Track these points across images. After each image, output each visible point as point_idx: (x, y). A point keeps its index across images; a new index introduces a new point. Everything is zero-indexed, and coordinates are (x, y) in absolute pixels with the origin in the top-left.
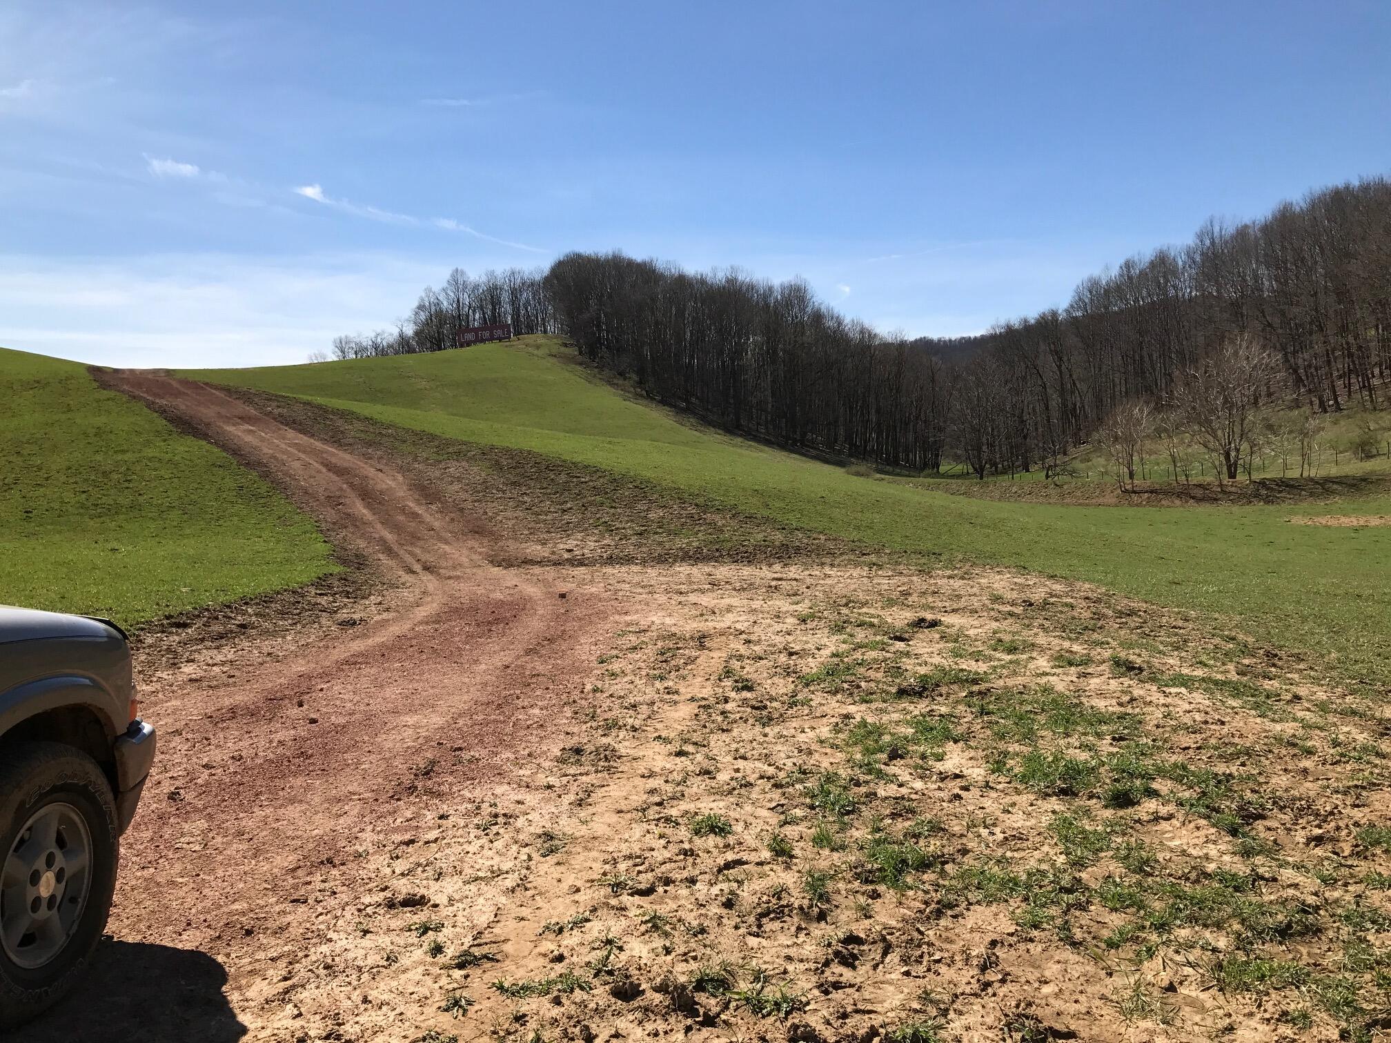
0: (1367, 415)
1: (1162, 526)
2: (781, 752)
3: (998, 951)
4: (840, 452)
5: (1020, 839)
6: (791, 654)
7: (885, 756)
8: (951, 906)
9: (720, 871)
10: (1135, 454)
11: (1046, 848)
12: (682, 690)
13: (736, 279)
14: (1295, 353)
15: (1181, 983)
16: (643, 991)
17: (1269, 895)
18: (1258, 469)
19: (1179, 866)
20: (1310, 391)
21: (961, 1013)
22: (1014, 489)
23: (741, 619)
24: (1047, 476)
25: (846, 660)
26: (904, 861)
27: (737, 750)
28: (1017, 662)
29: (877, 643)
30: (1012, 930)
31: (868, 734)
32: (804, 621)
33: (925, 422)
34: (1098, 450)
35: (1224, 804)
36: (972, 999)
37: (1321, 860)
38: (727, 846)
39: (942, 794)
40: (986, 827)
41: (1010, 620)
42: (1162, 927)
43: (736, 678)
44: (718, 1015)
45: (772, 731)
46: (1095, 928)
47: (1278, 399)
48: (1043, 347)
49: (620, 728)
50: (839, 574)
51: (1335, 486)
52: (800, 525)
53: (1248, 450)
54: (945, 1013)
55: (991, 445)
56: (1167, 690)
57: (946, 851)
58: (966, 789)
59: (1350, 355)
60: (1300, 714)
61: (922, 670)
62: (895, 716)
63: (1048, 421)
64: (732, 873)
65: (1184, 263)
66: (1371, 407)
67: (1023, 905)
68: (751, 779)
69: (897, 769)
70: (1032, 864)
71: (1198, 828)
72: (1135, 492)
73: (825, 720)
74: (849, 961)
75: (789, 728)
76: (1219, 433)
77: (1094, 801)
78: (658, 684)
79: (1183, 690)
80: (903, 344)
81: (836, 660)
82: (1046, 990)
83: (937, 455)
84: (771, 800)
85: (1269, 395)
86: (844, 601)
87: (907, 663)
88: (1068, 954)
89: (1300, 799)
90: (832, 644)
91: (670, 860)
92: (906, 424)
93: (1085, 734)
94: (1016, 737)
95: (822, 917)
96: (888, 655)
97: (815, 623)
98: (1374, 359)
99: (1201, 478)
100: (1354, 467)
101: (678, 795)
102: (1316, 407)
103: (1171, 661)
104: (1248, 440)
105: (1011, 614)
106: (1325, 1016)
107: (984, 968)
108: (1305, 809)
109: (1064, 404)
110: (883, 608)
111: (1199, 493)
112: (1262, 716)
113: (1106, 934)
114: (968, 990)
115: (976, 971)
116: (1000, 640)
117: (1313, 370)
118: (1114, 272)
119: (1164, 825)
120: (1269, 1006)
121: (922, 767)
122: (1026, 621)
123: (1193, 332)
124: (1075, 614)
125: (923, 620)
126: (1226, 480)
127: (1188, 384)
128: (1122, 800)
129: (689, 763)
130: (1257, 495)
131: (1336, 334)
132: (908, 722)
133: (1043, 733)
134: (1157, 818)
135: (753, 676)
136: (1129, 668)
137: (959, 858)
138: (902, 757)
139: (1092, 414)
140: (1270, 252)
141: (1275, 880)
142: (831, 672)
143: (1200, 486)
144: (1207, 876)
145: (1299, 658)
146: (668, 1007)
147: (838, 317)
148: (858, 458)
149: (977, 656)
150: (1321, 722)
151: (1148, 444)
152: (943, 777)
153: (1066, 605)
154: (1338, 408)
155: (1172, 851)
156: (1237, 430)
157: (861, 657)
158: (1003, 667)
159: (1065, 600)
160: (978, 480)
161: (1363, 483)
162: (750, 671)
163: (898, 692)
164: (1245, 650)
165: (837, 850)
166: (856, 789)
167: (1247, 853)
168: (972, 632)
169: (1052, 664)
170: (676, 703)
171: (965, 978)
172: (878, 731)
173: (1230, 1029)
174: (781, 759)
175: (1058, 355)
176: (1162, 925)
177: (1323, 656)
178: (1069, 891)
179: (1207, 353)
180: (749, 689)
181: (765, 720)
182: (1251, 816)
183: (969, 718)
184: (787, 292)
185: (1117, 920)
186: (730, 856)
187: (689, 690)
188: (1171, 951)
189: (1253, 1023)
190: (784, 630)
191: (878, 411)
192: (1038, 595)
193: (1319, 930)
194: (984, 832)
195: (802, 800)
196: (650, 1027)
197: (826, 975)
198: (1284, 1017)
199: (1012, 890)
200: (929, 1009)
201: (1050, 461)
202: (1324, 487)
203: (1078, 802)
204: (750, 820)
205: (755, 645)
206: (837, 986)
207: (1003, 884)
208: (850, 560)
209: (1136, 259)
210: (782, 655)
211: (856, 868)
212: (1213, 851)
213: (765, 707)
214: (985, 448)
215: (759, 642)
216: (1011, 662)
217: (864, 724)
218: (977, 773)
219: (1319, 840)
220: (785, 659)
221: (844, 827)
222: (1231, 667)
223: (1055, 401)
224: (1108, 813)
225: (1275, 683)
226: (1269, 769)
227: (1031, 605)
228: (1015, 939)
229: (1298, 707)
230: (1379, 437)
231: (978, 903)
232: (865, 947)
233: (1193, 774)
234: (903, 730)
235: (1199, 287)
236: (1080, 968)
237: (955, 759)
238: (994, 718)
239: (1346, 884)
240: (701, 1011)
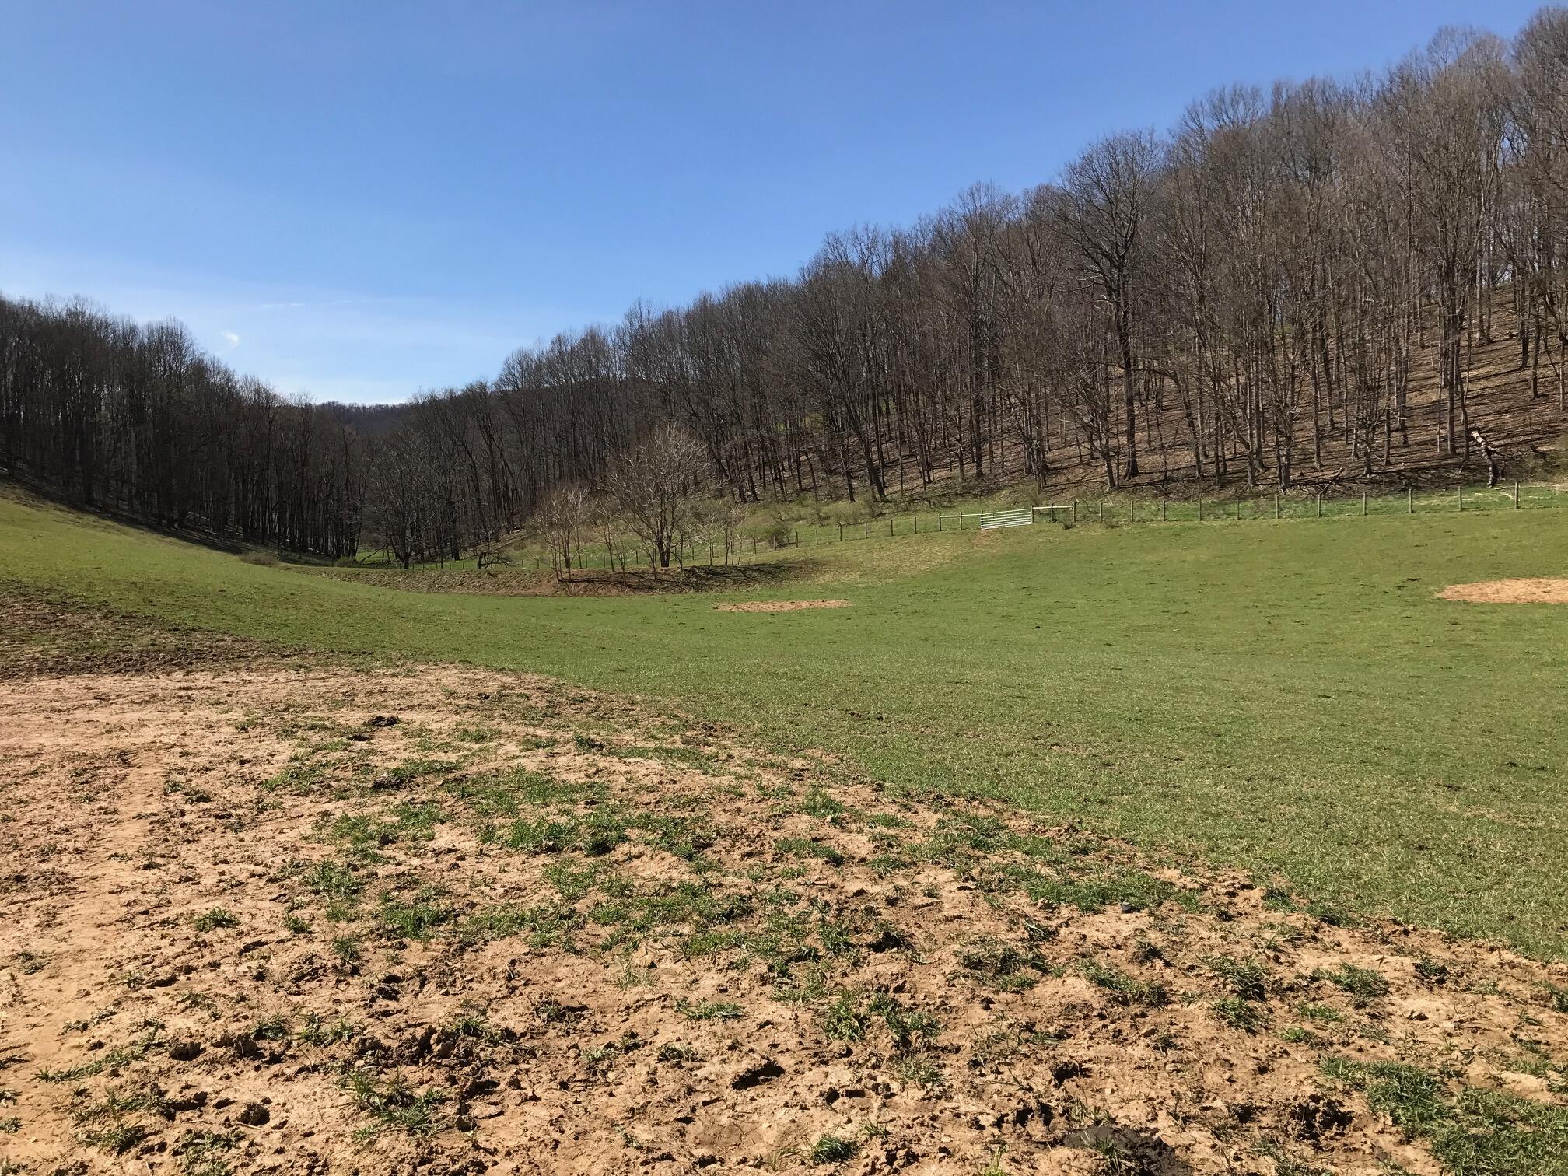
0: (781, 507)
1: (601, 615)
2: (265, 852)
3: (518, 968)
4: (232, 535)
5: (519, 889)
6: (242, 762)
7: (376, 842)
8: (470, 945)
9: (241, 953)
10: (571, 541)
11: (543, 892)
12: (122, 809)
13: (83, 314)
14: (718, 442)
15: (659, 961)
16: (204, 1050)
17: (716, 895)
18: (688, 557)
19: (650, 888)
20: (731, 481)
21: (497, 1011)
22: (444, 579)
23: (164, 732)
24: (480, 565)
25: (307, 762)
26: (420, 919)
27: (215, 856)
28: (487, 750)
29: (337, 744)
30: (527, 950)
31: (353, 827)
32: (243, 729)
33: (338, 501)
34: (533, 536)
35: (681, 840)
36: (504, 1000)
37: (752, 867)
38: (241, 934)
39: (440, 866)
40: (486, 885)
41: (470, 713)
42: (642, 928)
43: (186, 791)
44: (283, 1053)
45: (248, 836)
46: (591, 939)
47: (704, 488)
48: (471, 423)
49: (60, 853)
50: (261, 679)
51: (755, 574)
52: (195, 624)
53: (679, 538)
54: (484, 1012)
55: (415, 530)
56: (627, 760)
57: (456, 906)
58: (462, 858)
59: (764, 448)
60: (733, 770)
61: (393, 765)
62: (378, 808)
63: (479, 504)
64: (255, 953)
65: (615, 344)
66: (781, 498)
67: (532, 934)
68: (242, 878)
69: (389, 851)
70: (532, 905)
71: (663, 859)
72: (572, 581)
73: (302, 820)
74: (392, 996)
75: (267, 830)
76: (652, 520)
77: (578, 852)
78: (86, 806)
79: (640, 759)
80: (307, 410)
81: (297, 764)
82: (559, 985)
83: (353, 541)
84: (270, 893)
85: (697, 483)
86: (283, 706)
87: (374, 760)
88: (574, 959)
89: (736, 828)
90: (286, 750)
91: (184, 953)
92: (316, 504)
93: (562, 802)
94: (499, 813)
95: (355, 971)
96: (353, 755)
97: (258, 731)
98: (784, 453)
99: (636, 566)
100: (769, 555)
101: (163, 902)
102: (737, 496)
103: (627, 737)
104: (680, 529)
105: (470, 707)
106: (758, 959)
107: (509, 979)
108: (738, 835)
109: (496, 485)
110: (330, 711)
111: (634, 581)
112: (706, 773)
113: (600, 942)
114: (499, 995)
115: (503, 982)
116: (466, 731)
117: (733, 461)
118: (547, 346)
119: (636, 862)
120: (721, 962)
121: (415, 848)
122: (488, 713)
123: (625, 416)
124: (531, 703)
125: (380, 718)
126: (660, 569)
127: (622, 470)
128: (601, 848)
129: (162, 874)
130: (688, 584)
131: (751, 427)
132: (391, 812)
133: (524, 806)
134: (630, 858)
135: (206, 788)
136: (591, 745)
137: (468, 910)
138: (393, 842)
139: (525, 497)
140: (693, 342)
141: (720, 885)
142: (296, 776)
143: (635, 574)
144: (673, 889)
145: (730, 729)
146: (233, 1055)
147: (225, 373)
148: (255, 543)
149: (445, 748)
150: (749, 773)
151: (584, 531)
152: (437, 853)
153: (522, 695)
154: (756, 500)
155: (644, 878)
156: (669, 519)
157: (324, 759)
158: (473, 755)
159: (518, 691)
160: (403, 569)
161: (778, 571)
162: (198, 782)
163: (374, 787)
164: (687, 725)
165: (354, 921)
166: (354, 874)
167: (699, 871)
168: (434, 727)
169: (520, 747)
170: (119, 822)
171: (496, 988)
172: (364, 822)
173: (695, 981)
174: (267, 857)
175: (487, 430)
176: (643, 927)
177: (748, 727)
178: (569, 917)
179: (638, 439)
180: (206, 800)
181: (236, 826)
182: (701, 845)
183: (451, 801)
184: (156, 336)
185: (606, 932)
186: (248, 941)
187: (130, 807)
188: (651, 943)
189: (712, 974)
190: (223, 740)
191: (280, 487)
192: (492, 688)
193: (752, 911)
194: (486, 890)
195: (303, 888)
196: (219, 1074)
197: (374, 1008)
198: (732, 965)
199: (520, 924)
200: (471, 1012)
201: (482, 548)
202: (746, 575)
203: (563, 855)
204: (254, 911)
205: (195, 757)
206: (386, 1014)
207: (512, 922)
208: (269, 663)
209: (568, 335)
210: (232, 765)
211: (378, 930)
212: (675, 874)
213: (230, 815)
214: (408, 533)
215: (198, 754)
216: (481, 750)
217: (347, 818)
218: (469, 845)
219: (750, 855)
220: (236, 768)
221: (354, 903)
222: (677, 738)
223: (486, 482)
224: (591, 860)
225: (713, 749)
226: (713, 811)
227: (487, 697)
228: (530, 956)
229: (732, 764)
230: (789, 527)
231: (493, 939)
232: (404, 984)
233: (656, 821)
234: (388, 819)
235: (629, 370)
236: (584, 967)
237: (445, 836)
238: (475, 799)
239: (769, 880)
240: (267, 1053)
